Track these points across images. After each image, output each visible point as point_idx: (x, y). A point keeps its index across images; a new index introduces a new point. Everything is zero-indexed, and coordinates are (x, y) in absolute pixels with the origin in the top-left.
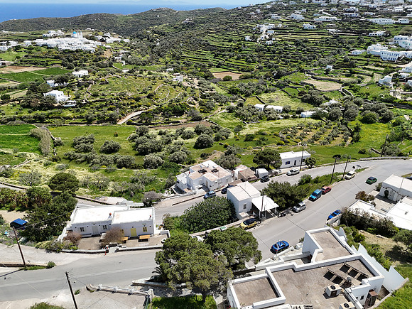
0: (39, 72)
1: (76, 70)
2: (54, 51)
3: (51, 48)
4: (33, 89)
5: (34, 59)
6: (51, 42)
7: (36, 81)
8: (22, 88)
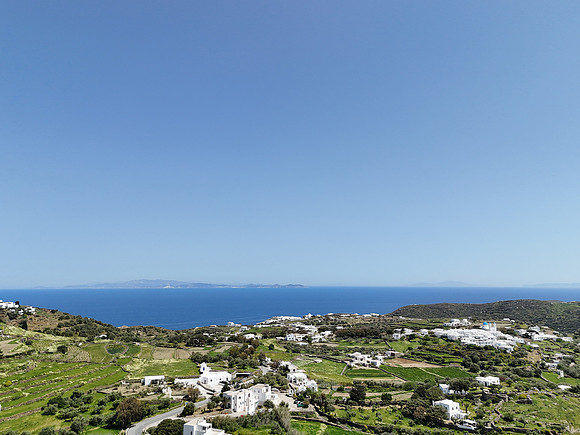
0: (431, 370)
1: (482, 375)
2: (455, 345)
3: (452, 341)
4: (421, 392)
5: (428, 353)
6: (453, 333)
7: (426, 382)
8: (407, 388)
